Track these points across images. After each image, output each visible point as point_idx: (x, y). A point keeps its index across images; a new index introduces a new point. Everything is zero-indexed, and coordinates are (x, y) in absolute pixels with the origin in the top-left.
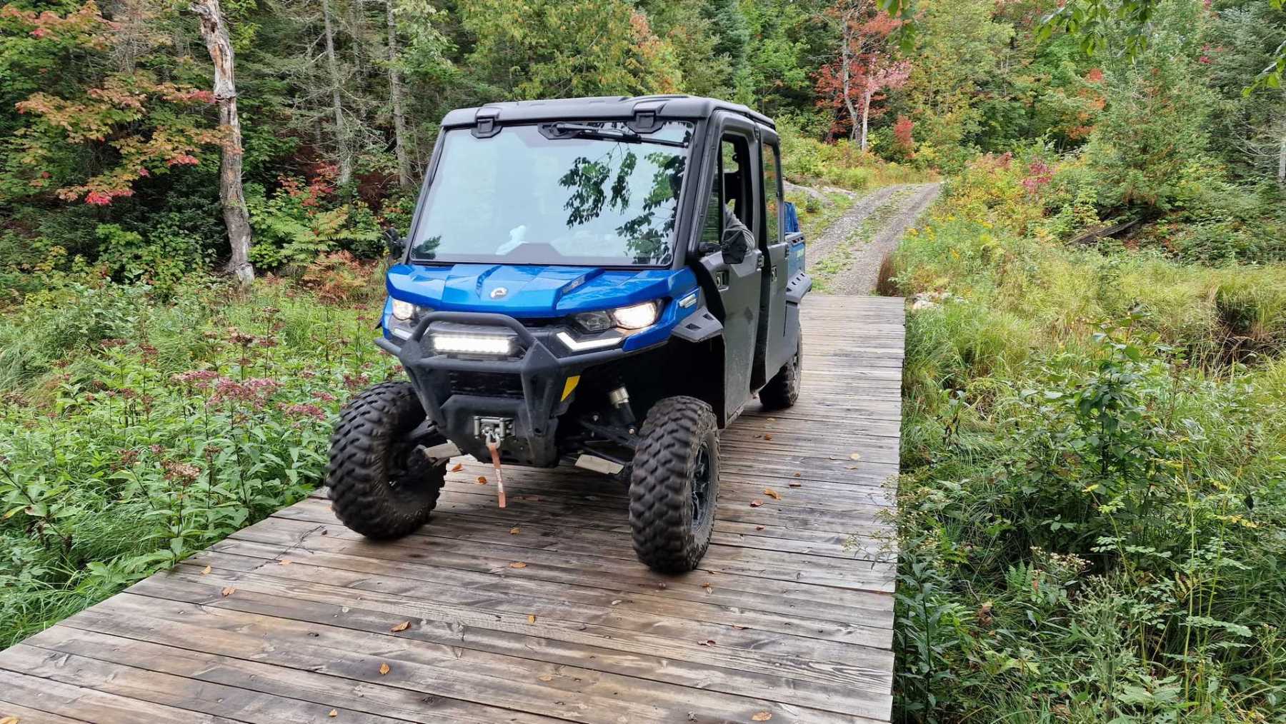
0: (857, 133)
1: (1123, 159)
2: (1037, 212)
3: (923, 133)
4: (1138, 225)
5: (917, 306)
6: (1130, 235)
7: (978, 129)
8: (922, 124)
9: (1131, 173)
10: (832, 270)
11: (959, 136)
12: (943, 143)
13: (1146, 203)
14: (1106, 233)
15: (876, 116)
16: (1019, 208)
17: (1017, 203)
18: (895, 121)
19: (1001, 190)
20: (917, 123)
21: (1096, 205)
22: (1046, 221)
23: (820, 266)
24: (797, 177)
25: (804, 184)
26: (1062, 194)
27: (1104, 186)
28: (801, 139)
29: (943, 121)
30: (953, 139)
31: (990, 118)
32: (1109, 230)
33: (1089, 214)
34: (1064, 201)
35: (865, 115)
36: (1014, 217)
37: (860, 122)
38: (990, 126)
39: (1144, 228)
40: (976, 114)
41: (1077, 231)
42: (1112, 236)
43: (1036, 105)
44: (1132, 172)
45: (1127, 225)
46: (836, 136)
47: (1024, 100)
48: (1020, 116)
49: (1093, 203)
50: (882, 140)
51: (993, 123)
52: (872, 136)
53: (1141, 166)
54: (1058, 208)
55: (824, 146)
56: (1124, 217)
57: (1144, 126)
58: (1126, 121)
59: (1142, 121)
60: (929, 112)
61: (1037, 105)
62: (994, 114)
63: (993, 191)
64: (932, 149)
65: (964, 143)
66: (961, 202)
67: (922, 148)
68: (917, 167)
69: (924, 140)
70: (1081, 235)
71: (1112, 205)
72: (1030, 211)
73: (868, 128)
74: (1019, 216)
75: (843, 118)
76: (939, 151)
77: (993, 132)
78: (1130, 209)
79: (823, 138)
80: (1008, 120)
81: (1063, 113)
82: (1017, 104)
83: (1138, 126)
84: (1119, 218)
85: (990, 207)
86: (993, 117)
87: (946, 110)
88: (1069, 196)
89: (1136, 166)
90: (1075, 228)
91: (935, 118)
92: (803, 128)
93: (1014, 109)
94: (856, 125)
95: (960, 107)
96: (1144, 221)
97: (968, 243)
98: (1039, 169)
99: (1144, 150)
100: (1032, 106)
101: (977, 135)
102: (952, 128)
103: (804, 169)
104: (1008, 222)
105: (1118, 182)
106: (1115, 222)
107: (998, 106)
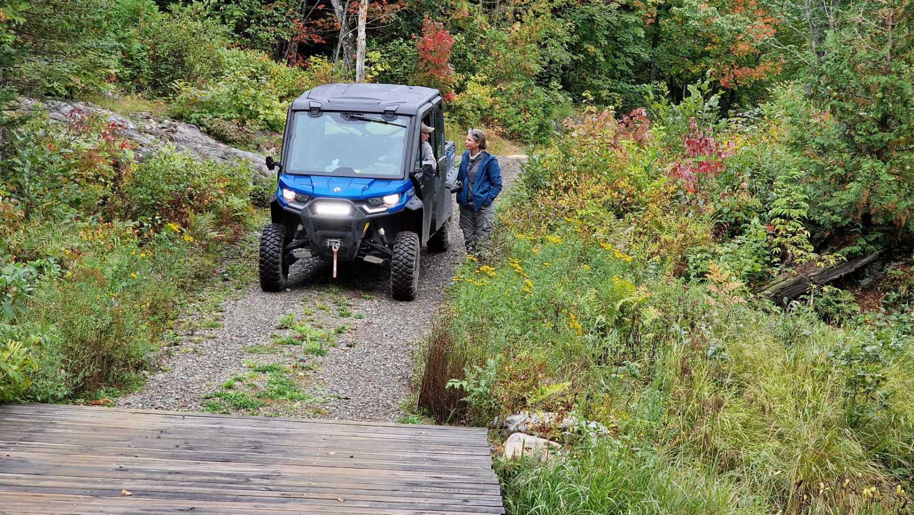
0: (348, 48)
1: (849, 138)
2: (702, 230)
3: (470, 56)
4: (878, 265)
5: (513, 446)
6: (865, 282)
7: (566, 57)
8: (470, 38)
9: (866, 166)
10: (316, 345)
11: (537, 68)
12: (508, 78)
13: (891, 224)
14: (824, 278)
15: (383, 18)
16: (669, 221)
17: (666, 211)
18: (419, 29)
19: (634, 181)
20: (459, 37)
21: (808, 222)
22: (719, 249)
23: (288, 333)
24: (231, 129)
25: (245, 143)
26: (744, 197)
27: (818, 187)
28: (235, 51)
29: (506, 37)
30: (526, 72)
31: (584, 38)
32: (830, 270)
33: (796, 239)
34: (748, 209)
35: (362, 13)
36: (664, 237)
37: (353, 26)
38: (585, 52)
39: (889, 270)
40: (560, 28)
41: (776, 271)
42: (836, 283)
43: (662, 22)
44: (868, 164)
45: (859, 264)
46: (306, 50)
47: (643, 12)
48: (637, 39)
49: (802, 219)
50: (394, 65)
51: (592, 49)
52: (375, 56)
53: (880, 153)
54: (737, 223)
55: (282, 68)
56: (856, 249)
57: (883, 79)
58: (853, 67)
59: (876, 69)
60: (480, 19)
61: (664, 22)
62: (592, 32)
63: (622, 184)
64: (487, 89)
65: (543, 80)
66: (563, 203)
67: (469, 84)
68: (461, 122)
69: (473, 71)
70: (781, 278)
71: (835, 224)
72: (691, 228)
73: (368, 39)
74: (669, 237)
75: (317, 15)
76: (501, 93)
77: (592, 65)
78: (864, 233)
79: (279, 52)
80: (616, 45)
81: (707, 41)
82: (631, 18)
83: (873, 79)
84: (848, 249)
85: (619, 216)
86: (590, 36)
87: (510, 16)
88: (755, 202)
89: (870, 151)
90: (772, 265)
91: (491, 31)
92: (239, 29)
93: (626, 25)
94: (344, 34)
95: (537, 15)
96: (887, 257)
97: (591, 293)
98: (700, 146)
99: (883, 124)
100: (656, 24)
101: (564, 68)
102: (523, 52)
103: (246, 114)
104: (654, 248)
105: (843, 181)
106: (841, 255)
107: (598, 18)
